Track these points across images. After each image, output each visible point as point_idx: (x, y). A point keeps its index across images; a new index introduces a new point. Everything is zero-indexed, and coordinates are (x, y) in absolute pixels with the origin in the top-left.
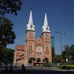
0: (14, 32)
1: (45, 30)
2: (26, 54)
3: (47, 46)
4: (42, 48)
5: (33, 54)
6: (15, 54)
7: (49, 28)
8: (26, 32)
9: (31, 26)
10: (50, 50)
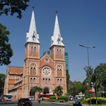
0: (9, 45)
1: (55, 43)
2: (26, 80)
3: (59, 68)
4: (51, 71)
5: (37, 81)
6: (7, 80)
7: (62, 39)
8: (26, 45)
9: (34, 37)
10: (64, 74)
